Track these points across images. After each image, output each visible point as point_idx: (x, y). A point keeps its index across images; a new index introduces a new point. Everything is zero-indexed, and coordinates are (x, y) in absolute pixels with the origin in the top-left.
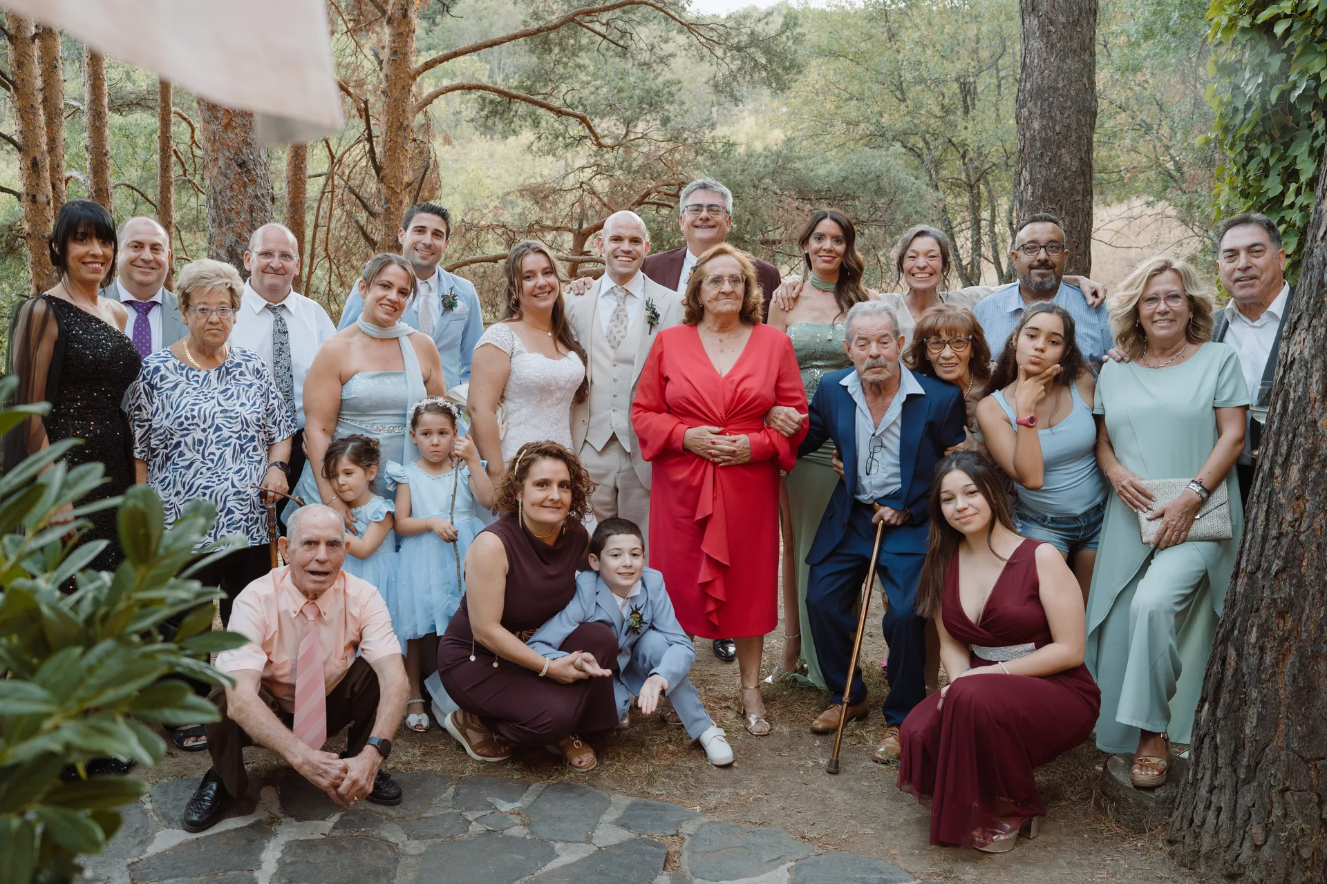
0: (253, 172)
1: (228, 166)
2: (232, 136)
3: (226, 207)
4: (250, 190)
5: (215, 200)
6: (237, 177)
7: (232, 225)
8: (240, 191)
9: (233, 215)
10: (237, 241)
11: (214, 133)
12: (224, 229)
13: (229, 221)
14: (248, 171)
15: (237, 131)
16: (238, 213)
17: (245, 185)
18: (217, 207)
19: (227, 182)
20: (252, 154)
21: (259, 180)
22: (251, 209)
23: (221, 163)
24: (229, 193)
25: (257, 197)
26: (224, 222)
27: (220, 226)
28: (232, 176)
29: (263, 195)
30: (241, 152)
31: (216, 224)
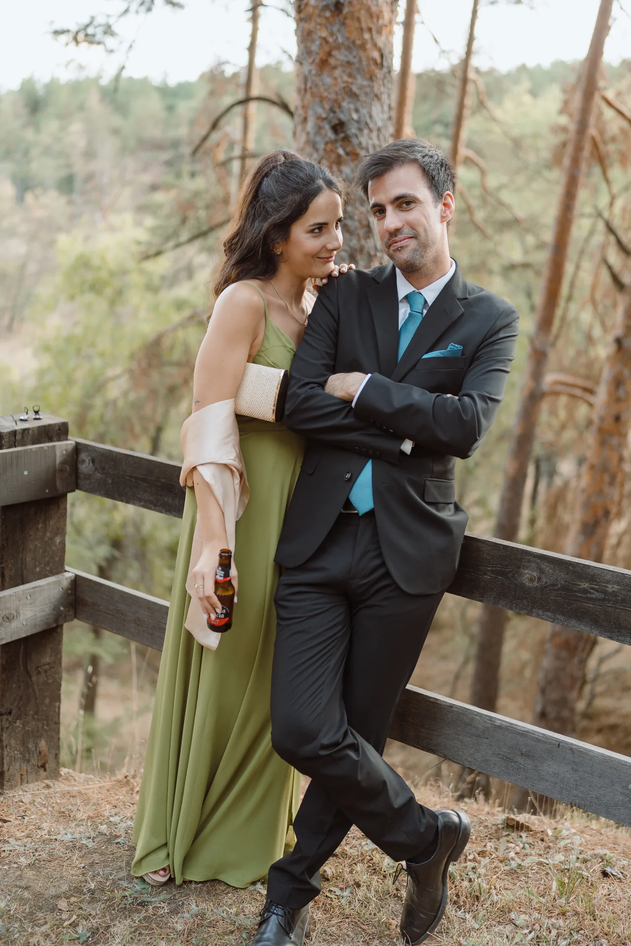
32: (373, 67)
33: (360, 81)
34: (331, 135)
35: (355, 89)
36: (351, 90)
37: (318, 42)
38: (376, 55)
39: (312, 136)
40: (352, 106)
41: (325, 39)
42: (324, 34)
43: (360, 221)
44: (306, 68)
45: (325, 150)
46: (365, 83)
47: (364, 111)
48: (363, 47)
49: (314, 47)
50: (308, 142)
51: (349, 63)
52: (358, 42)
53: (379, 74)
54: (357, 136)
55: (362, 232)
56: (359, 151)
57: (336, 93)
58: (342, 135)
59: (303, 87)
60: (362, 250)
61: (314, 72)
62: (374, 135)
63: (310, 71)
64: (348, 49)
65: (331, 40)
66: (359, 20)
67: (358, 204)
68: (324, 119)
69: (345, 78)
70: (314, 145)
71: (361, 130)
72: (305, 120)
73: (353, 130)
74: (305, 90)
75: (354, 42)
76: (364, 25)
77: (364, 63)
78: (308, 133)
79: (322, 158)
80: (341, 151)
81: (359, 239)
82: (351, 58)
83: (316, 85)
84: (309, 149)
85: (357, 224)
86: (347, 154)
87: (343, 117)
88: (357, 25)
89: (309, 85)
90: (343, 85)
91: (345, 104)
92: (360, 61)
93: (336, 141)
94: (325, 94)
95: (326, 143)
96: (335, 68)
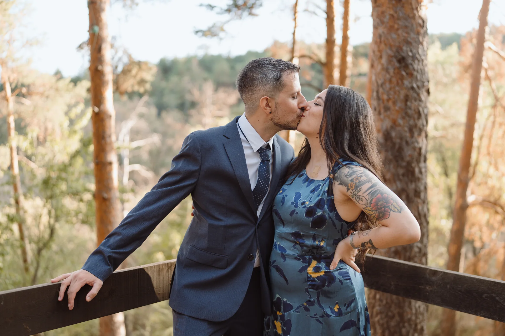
0: (411, 67)
1: (390, 62)
2: (394, 36)
3: (385, 97)
4: (406, 83)
5: (377, 92)
6: (396, 71)
7: (388, 113)
8: (398, 83)
9: (390, 104)
10: (392, 127)
11: (380, 36)
12: (382, 116)
13: (387, 109)
14: (406, 67)
15: (400, 32)
16: (394, 103)
17: (402, 78)
18: (378, 98)
19: (388, 76)
20: (411, 51)
21: (415, 73)
22: (407, 99)
23: (384, 61)
24: (388, 86)
25: (412, 88)
26: (382, 111)
27: (380, 113)
28: (391, 71)
29: (418, 87)
30: (402, 49)
31: (377, 113)
32: (419, 28)
33: (413, 35)
34: (397, 65)
35: (409, 39)
36: (407, 40)
37: (388, 17)
38: (420, 22)
39: (385, 66)
40: (408, 49)
41: (392, 16)
42: (392, 12)
43: (415, 110)
44: (381, 30)
45: (394, 73)
46: (415, 36)
47: (414, 51)
48: (414, 17)
49: (386, 20)
50: (383, 69)
51: (406, 27)
52: (411, 15)
53: (422, 31)
54: (412, 64)
55: (416, 116)
56: (413, 72)
57: (399, 43)
58: (403, 64)
59: (378, 40)
60: (416, 126)
61: (386, 32)
62: (420, 64)
63: (383, 32)
64: (406, 19)
65: (395, 15)
66: (411, 4)
67: (413, 101)
68: (392, 57)
69: (405, 34)
70: (387, 70)
71: (414, 61)
72: (381, 57)
73: (410, 61)
74: (381, 42)
75: (408, 16)
76: (414, 7)
77: (415, 26)
78: (382, 65)
79: (392, 77)
80: (404, 73)
81: (414, 120)
82: (407, 24)
83: (387, 39)
84: (384, 73)
85: (413, 112)
86: (407, 74)
87: (403, 54)
88: (410, 6)
89: (383, 39)
90: (402, 38)
91: (404, 48)
92: (412, 25)
93: (400, 68)
94: (392, 43)
95: (394, 69)
96: (398, 29)
